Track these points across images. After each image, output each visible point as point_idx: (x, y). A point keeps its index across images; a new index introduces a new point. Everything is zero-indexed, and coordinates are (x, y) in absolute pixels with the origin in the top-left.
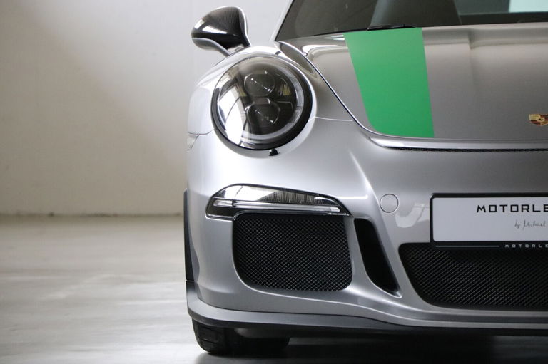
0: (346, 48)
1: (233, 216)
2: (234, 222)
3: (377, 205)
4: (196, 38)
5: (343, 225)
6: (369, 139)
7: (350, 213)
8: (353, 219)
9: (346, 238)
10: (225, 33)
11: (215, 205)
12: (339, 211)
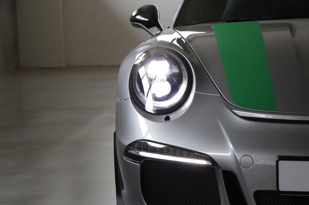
0: (213, 33)
1: (140, 161)
2: (141, 165)
3: (238, 163)
4: (132, 22)
5: (214, 173)
6: (231, 111)
7: (219, 166)
8: (221, 171)
9: (216, 182)
10: (147, 20)
11: (129, 151)
12: (211, 164)
